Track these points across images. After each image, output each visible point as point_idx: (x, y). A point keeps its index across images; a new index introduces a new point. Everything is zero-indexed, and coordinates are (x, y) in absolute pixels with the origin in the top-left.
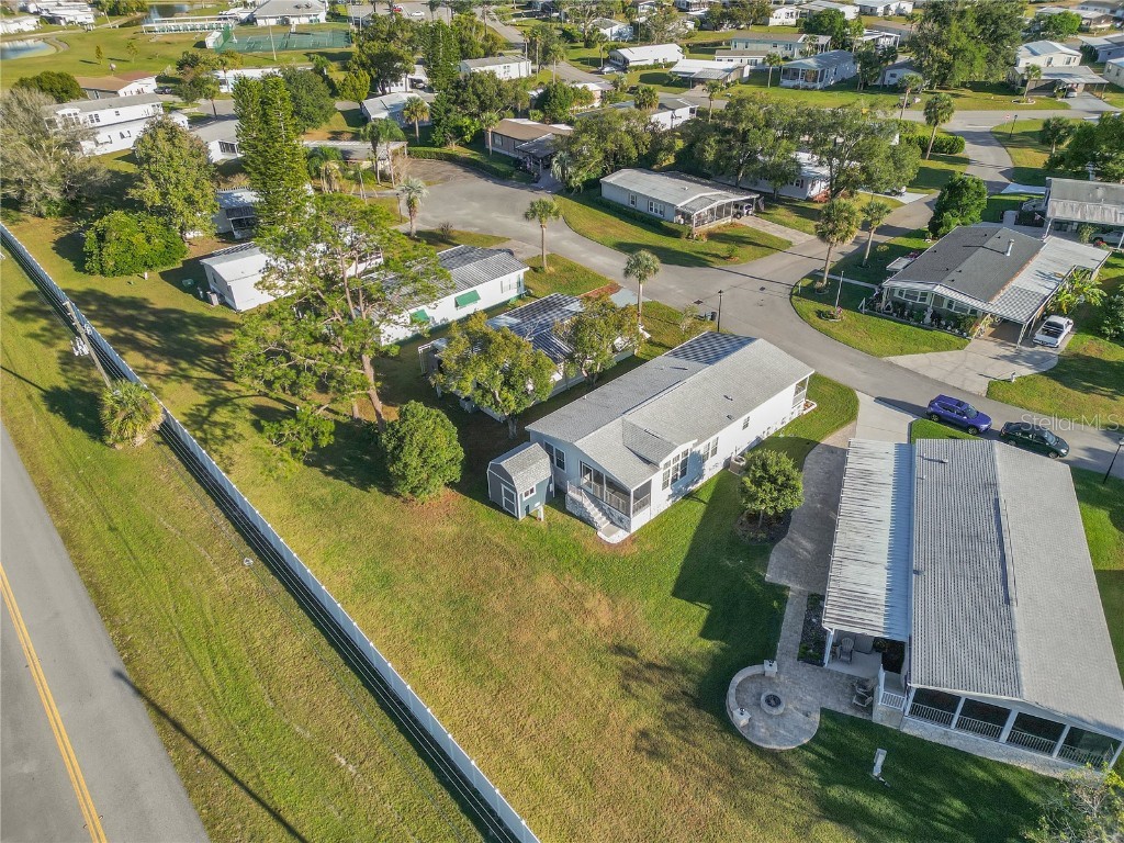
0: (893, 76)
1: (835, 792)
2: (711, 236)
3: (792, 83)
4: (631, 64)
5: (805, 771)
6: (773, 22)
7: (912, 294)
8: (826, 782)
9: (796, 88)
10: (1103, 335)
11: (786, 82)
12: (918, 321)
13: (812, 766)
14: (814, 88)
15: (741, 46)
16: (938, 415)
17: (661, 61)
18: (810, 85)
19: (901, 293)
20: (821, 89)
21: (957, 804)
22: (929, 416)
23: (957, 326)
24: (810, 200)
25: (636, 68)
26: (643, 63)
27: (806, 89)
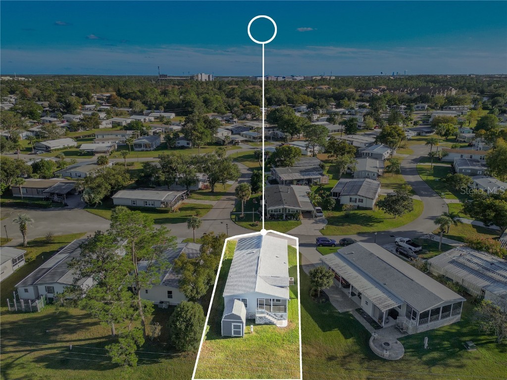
0: (179, 143)
1: (425, 358)
2: (181, 209)
3: (140, 149)
4: (52, 148)
5: (413, 358)
6: (101, 126)
7: (276, 211)
8: (420, 358)
9: (142, 151)
10: (329, 210)
11: (136, 149)
12: (282, 219)
13: (413, 356)
14: (150, 150)
15: (100, 137)
16: (322, 244)
17: (66, 146)
18: (149, 149)
19: (272, 211)
20: (153, 150)
21: (446, 343)
22: (319, 245)
23: (294, 217)
24: (200, 189)
25: (55, 150)
26: (58, 148)
27: (147, 151)
